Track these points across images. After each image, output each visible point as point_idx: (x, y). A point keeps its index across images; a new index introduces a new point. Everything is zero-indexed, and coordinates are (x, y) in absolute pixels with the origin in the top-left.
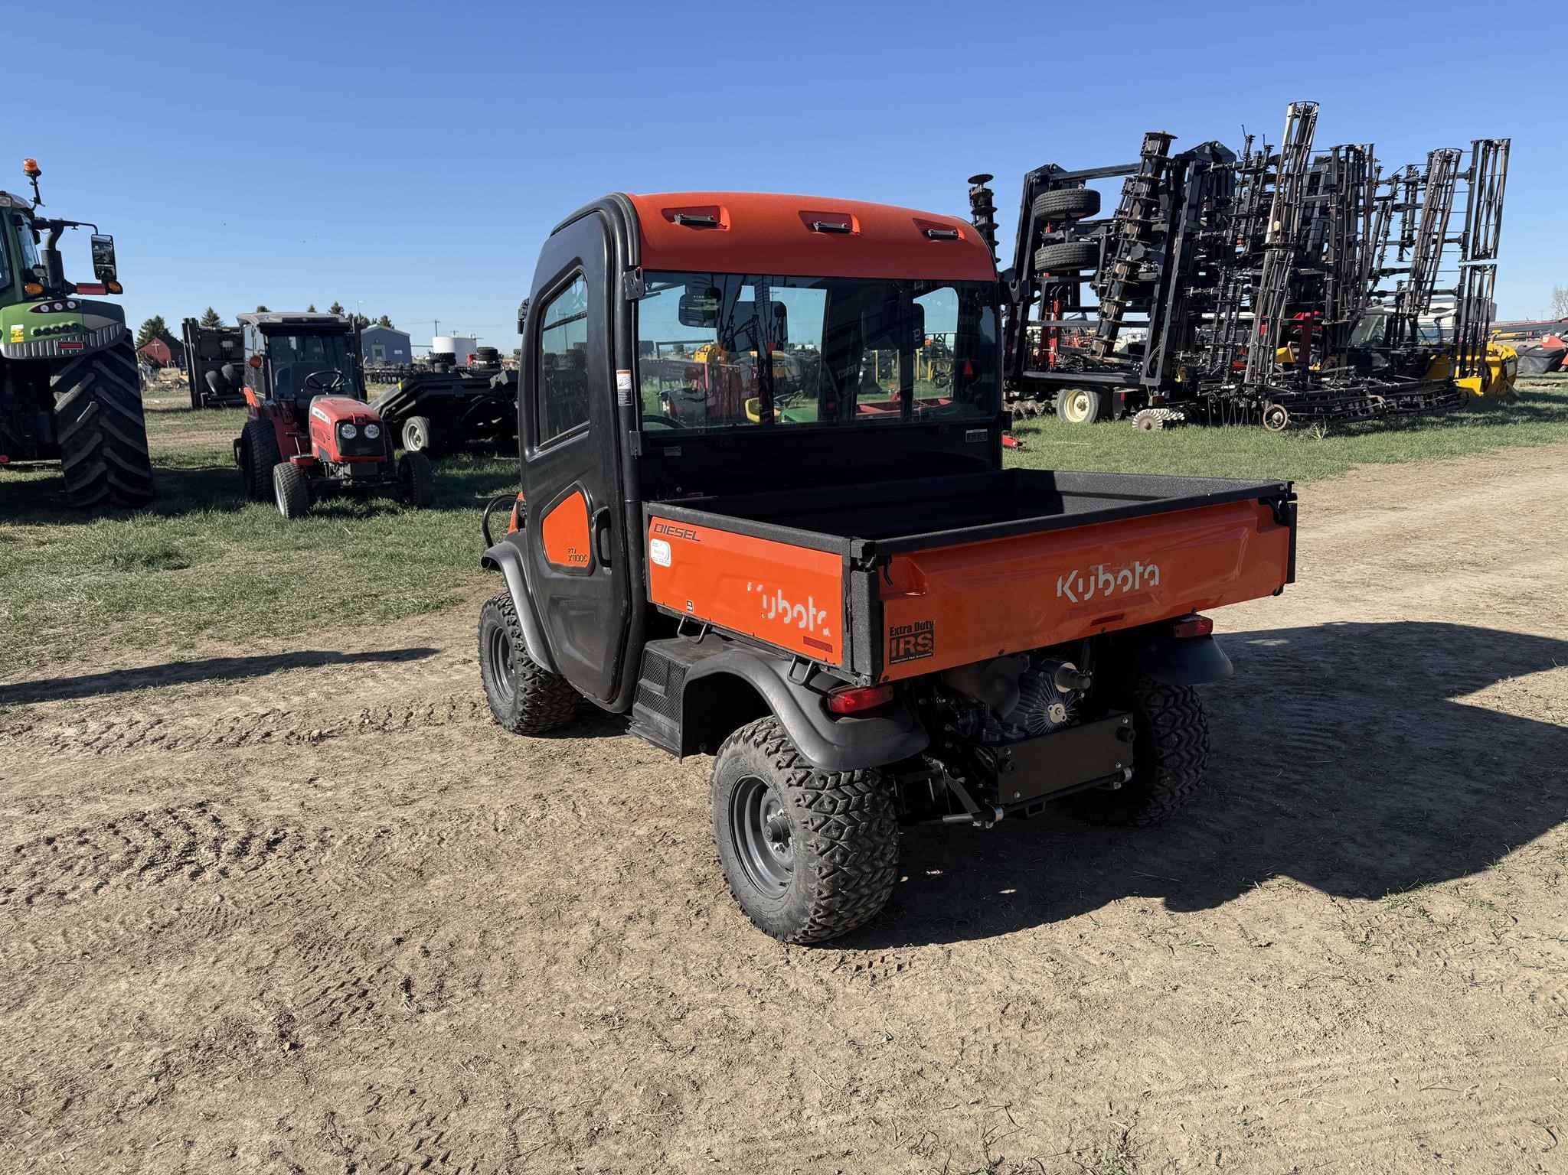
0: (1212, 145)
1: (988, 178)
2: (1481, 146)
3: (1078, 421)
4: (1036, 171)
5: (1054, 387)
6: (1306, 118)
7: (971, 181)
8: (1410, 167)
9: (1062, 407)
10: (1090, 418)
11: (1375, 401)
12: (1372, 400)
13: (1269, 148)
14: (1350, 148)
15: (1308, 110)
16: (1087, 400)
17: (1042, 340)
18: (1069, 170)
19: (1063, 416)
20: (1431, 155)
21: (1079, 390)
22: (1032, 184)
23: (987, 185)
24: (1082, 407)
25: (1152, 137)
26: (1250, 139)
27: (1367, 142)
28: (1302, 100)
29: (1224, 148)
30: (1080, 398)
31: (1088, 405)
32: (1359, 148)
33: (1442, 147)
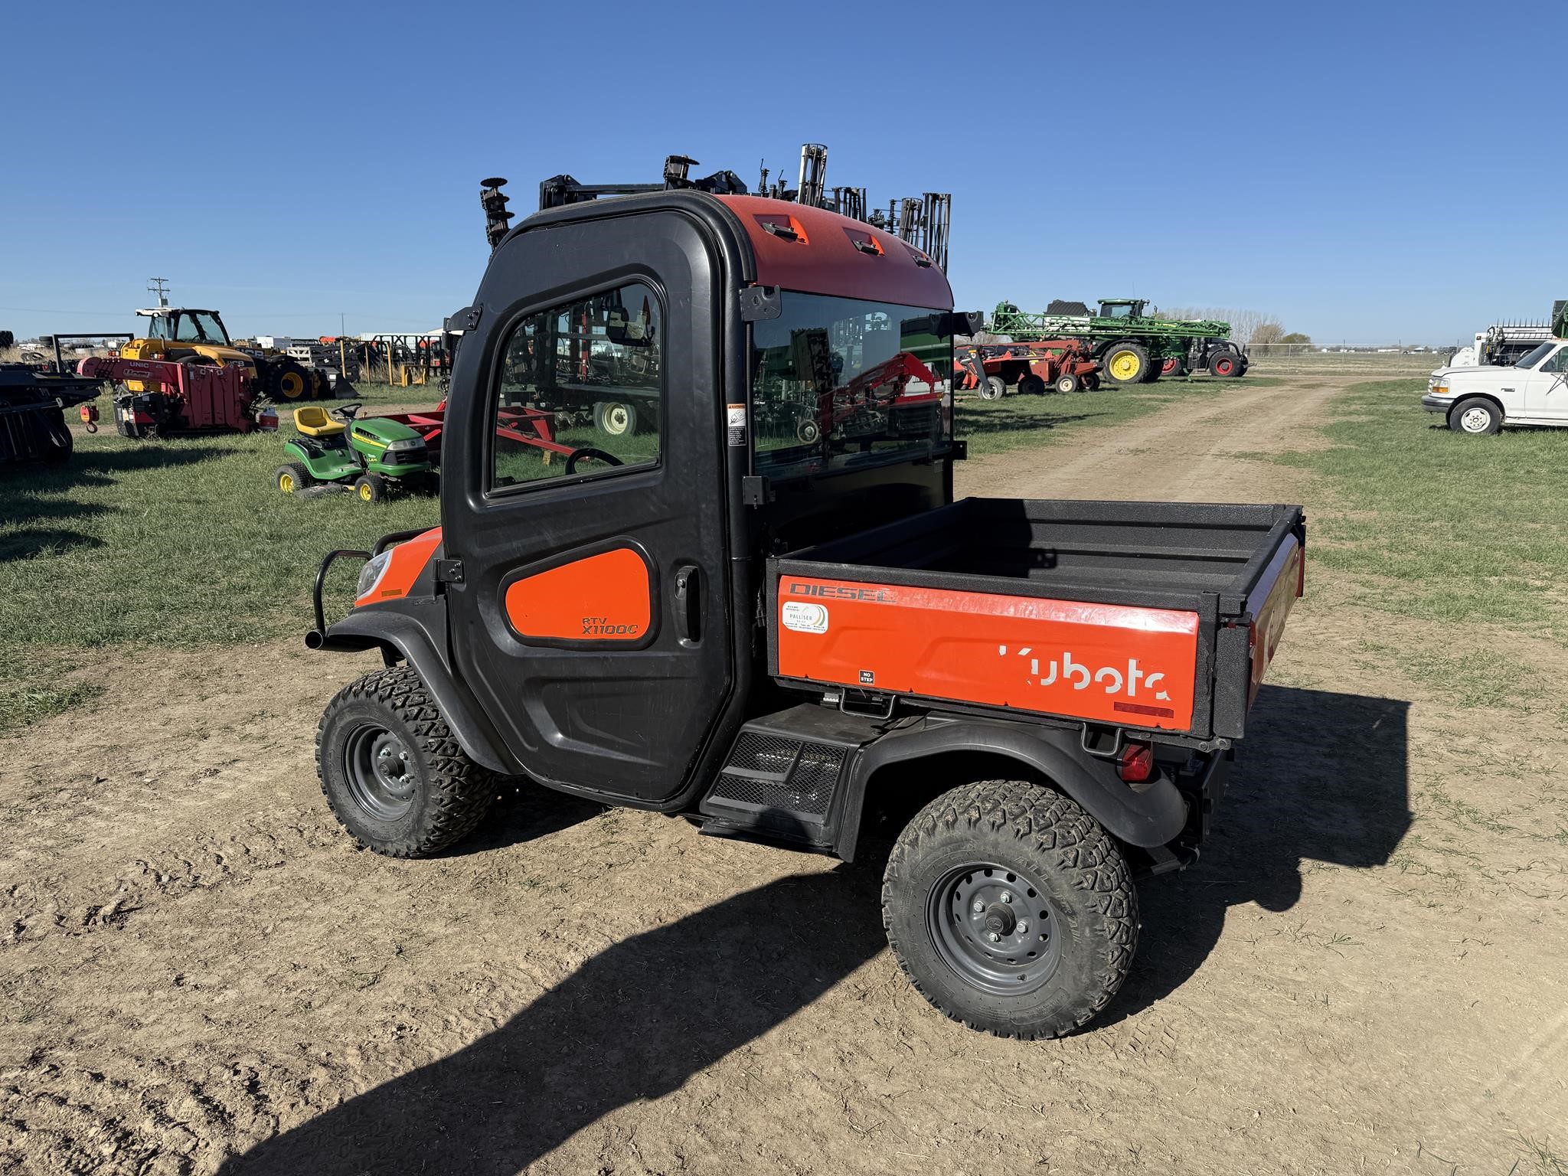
0: (727, 174)
1: (502, 182)
2: (930, 198)
3: (615, 433)
4: (552, 180)
5: (590, 399)
6: (816, 158)
7: (484, 183)
8: (877, 211)
9: (600, 420)
10: (630, 430)
11: (874, 416)
12: (872, 414)
13: (783, 183)
14: (848, 190)
15: (819, 152)
16: (624, 412)
17: (571, 352)
18: (582, 183)
19: (603, 428)
20: (893, 202)
21: (615, 403)
22: (550, 193)
23: (502, 190)
24: (620, 419)
25: (674, 160)
26: (765, 173)
27: (861, 187)
28: (815, 141)
29: (737, 179)
30: (616, 411)
31: (626, 417)
32: (855, 191)
33: (909, 197)
